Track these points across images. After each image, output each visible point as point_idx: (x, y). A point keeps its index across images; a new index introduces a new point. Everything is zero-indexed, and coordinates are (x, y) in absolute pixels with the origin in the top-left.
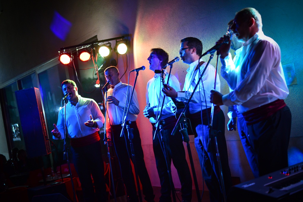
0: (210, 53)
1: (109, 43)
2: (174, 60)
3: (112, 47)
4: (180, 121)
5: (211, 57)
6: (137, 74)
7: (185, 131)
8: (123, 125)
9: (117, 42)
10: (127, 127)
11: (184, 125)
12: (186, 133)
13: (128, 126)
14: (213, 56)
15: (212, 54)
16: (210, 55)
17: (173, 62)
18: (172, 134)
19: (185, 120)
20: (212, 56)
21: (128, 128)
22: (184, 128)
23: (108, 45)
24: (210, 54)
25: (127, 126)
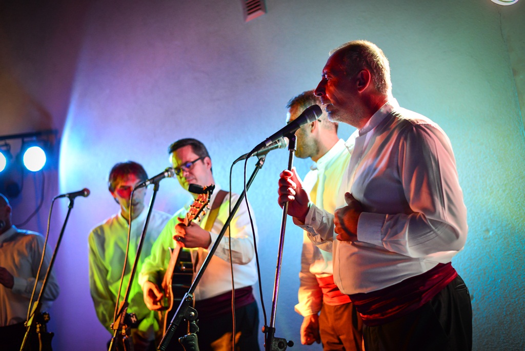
0: (258, 155)
1: (6, 145)
2: (163, 173)
3: (12, 151)
4: (181, 316)
5: (258, 164)
6: (72, 205)
7: (193, 340)
8: (30, 323)
9: (23, 143)
10: (38, 330)
11: (192, 326)
12: (193, 345)
13: (40, 328)
14: (264, 161)
15: (260, 157)
16: (258, 160)
17: (160, 179)
18: (161, 346)
19: (193, 313)
20: (261, 162)
21: (40, 332)
22: (190, 332)
23: (4, 148)
24: (256, 157)
25: (38, 326)
